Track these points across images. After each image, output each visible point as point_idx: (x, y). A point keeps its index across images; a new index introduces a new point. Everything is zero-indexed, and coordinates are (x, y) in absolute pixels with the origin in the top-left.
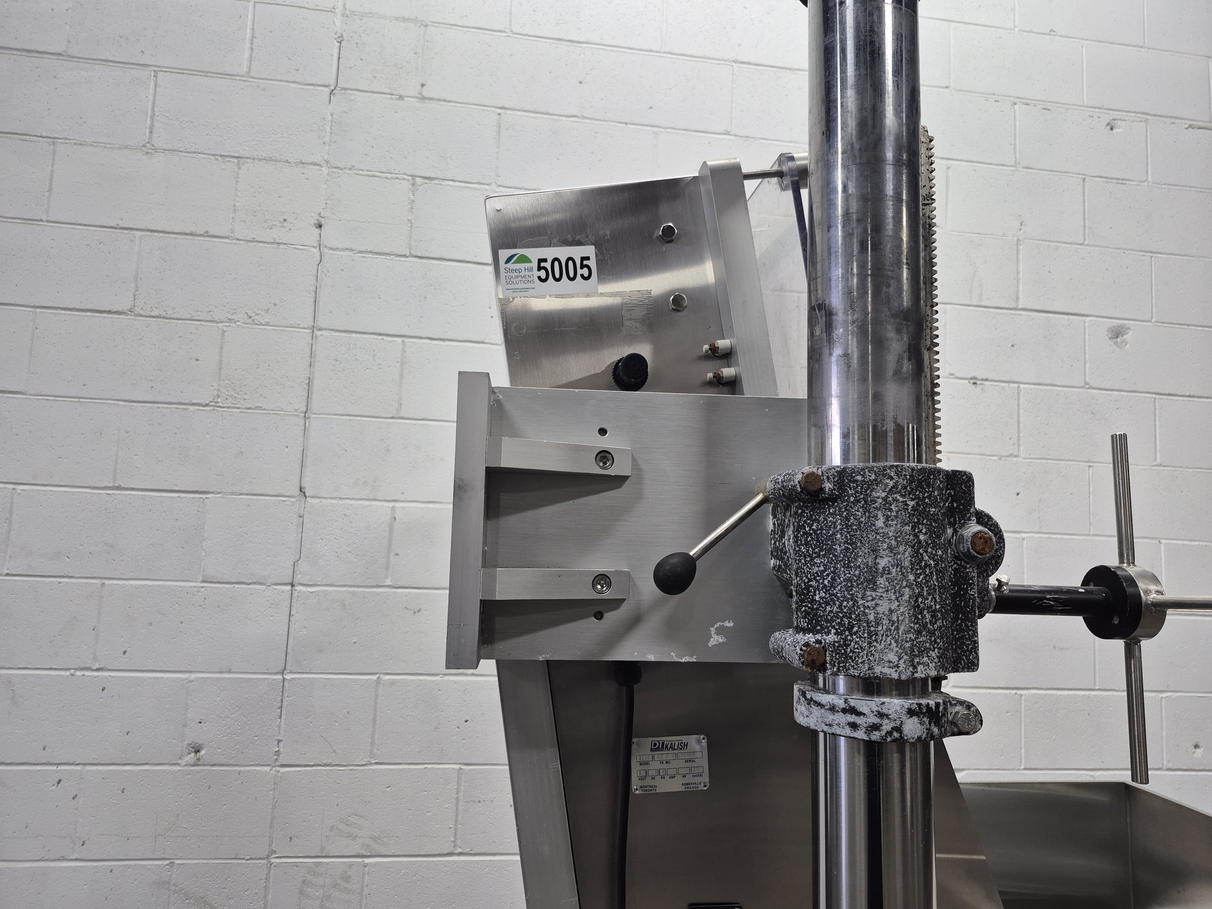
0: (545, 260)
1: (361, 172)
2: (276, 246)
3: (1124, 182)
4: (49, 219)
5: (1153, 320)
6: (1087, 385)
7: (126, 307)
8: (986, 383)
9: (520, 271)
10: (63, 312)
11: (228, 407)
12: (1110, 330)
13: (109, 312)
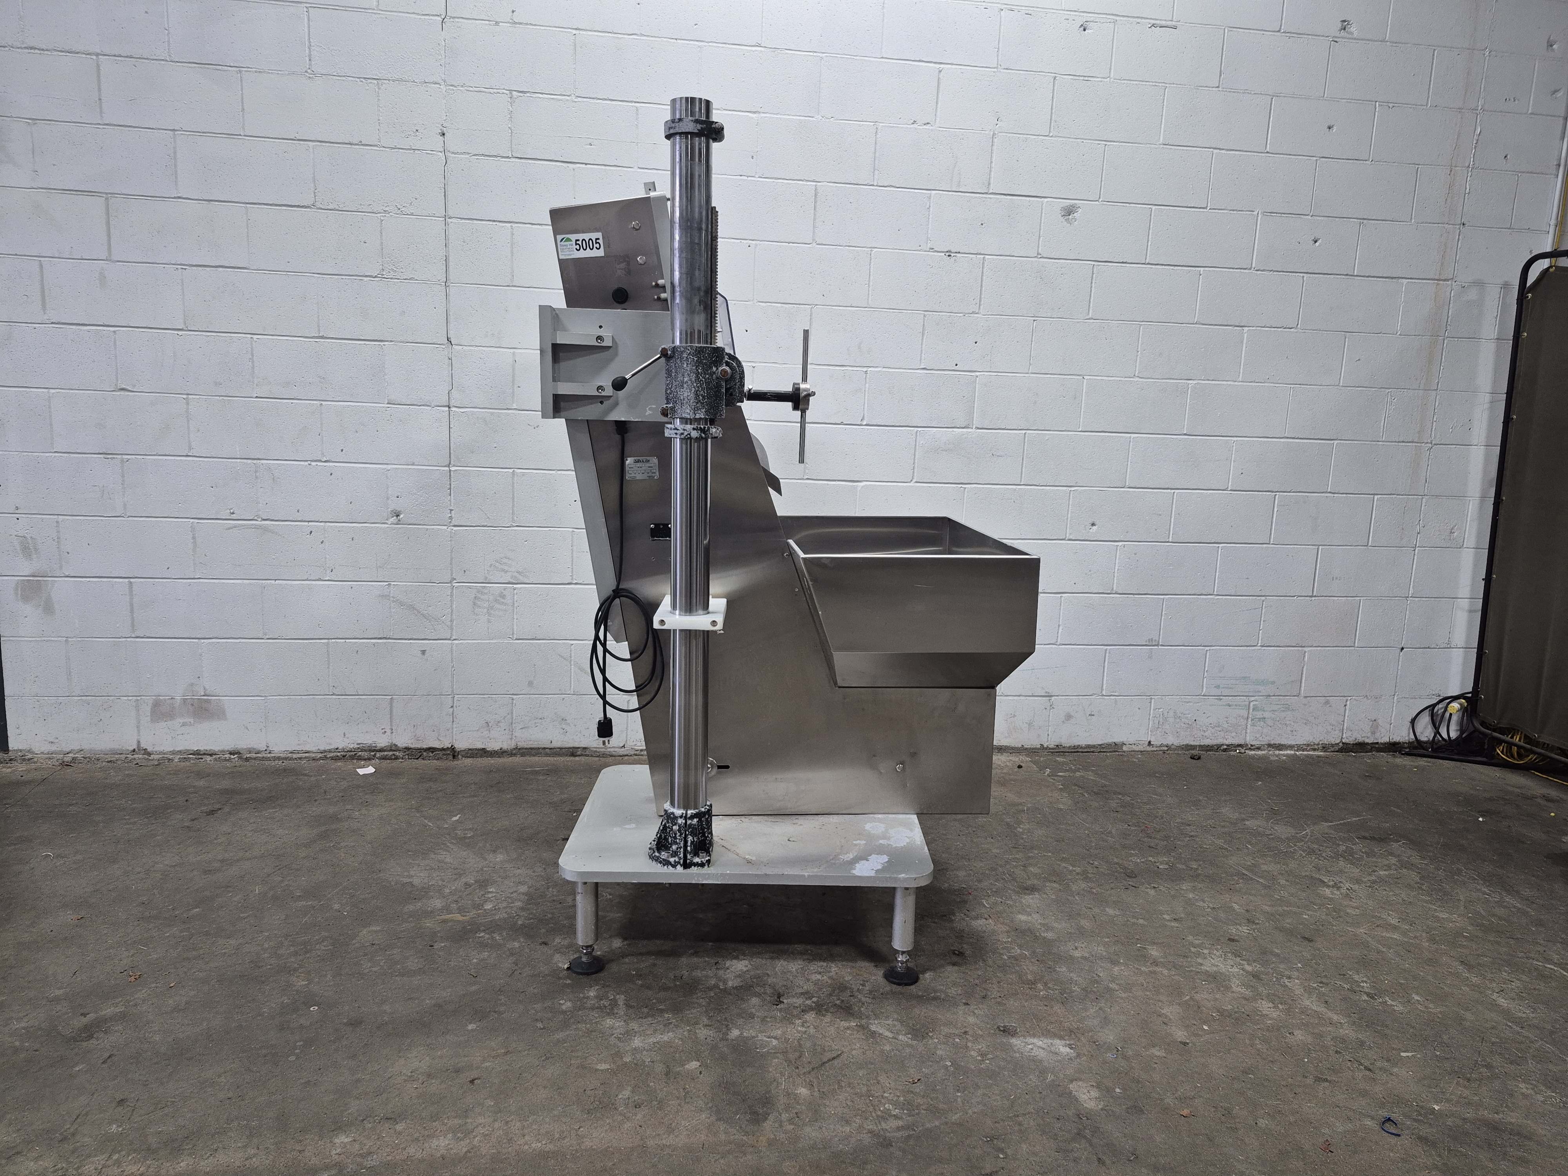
0: (578, 240)
1: (471, 89)
2: (412, 151)
3: (1089, 79)
4: (246, 134)
5: (1100, 200)
6: (1039, 256)
7: (310, 203)
8: (958, 255)
9: (567, 246)
10: (266, 207)
11: (391, 278)
12: (1063, 209)
13: (298, 206)
